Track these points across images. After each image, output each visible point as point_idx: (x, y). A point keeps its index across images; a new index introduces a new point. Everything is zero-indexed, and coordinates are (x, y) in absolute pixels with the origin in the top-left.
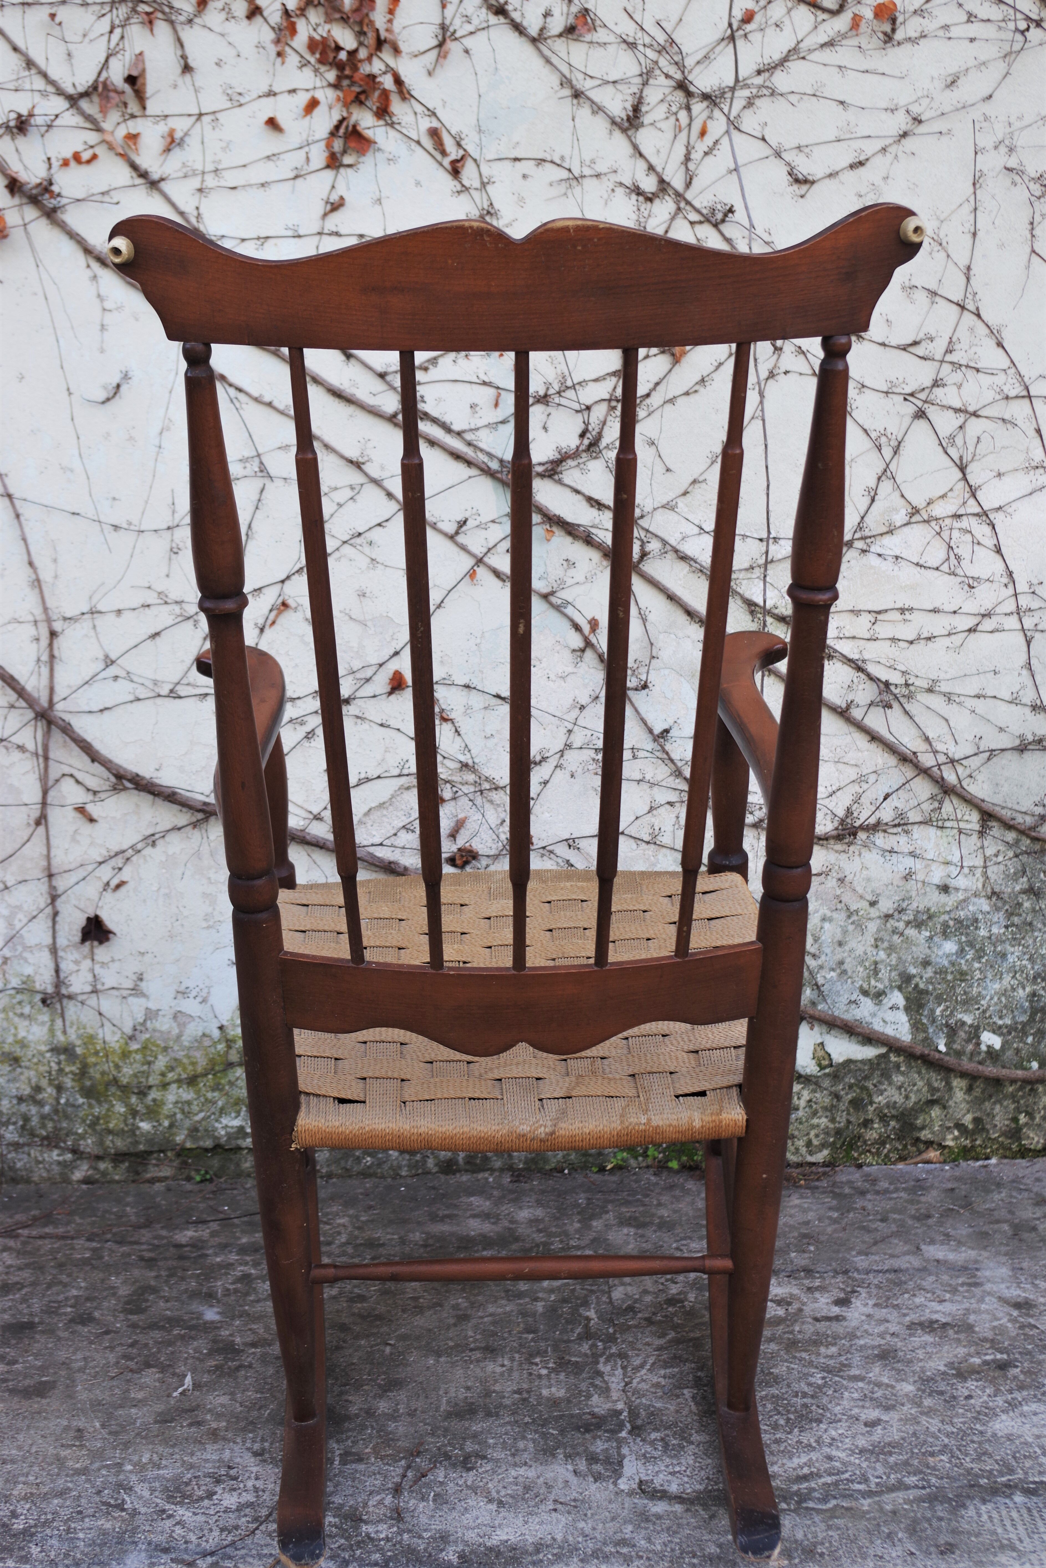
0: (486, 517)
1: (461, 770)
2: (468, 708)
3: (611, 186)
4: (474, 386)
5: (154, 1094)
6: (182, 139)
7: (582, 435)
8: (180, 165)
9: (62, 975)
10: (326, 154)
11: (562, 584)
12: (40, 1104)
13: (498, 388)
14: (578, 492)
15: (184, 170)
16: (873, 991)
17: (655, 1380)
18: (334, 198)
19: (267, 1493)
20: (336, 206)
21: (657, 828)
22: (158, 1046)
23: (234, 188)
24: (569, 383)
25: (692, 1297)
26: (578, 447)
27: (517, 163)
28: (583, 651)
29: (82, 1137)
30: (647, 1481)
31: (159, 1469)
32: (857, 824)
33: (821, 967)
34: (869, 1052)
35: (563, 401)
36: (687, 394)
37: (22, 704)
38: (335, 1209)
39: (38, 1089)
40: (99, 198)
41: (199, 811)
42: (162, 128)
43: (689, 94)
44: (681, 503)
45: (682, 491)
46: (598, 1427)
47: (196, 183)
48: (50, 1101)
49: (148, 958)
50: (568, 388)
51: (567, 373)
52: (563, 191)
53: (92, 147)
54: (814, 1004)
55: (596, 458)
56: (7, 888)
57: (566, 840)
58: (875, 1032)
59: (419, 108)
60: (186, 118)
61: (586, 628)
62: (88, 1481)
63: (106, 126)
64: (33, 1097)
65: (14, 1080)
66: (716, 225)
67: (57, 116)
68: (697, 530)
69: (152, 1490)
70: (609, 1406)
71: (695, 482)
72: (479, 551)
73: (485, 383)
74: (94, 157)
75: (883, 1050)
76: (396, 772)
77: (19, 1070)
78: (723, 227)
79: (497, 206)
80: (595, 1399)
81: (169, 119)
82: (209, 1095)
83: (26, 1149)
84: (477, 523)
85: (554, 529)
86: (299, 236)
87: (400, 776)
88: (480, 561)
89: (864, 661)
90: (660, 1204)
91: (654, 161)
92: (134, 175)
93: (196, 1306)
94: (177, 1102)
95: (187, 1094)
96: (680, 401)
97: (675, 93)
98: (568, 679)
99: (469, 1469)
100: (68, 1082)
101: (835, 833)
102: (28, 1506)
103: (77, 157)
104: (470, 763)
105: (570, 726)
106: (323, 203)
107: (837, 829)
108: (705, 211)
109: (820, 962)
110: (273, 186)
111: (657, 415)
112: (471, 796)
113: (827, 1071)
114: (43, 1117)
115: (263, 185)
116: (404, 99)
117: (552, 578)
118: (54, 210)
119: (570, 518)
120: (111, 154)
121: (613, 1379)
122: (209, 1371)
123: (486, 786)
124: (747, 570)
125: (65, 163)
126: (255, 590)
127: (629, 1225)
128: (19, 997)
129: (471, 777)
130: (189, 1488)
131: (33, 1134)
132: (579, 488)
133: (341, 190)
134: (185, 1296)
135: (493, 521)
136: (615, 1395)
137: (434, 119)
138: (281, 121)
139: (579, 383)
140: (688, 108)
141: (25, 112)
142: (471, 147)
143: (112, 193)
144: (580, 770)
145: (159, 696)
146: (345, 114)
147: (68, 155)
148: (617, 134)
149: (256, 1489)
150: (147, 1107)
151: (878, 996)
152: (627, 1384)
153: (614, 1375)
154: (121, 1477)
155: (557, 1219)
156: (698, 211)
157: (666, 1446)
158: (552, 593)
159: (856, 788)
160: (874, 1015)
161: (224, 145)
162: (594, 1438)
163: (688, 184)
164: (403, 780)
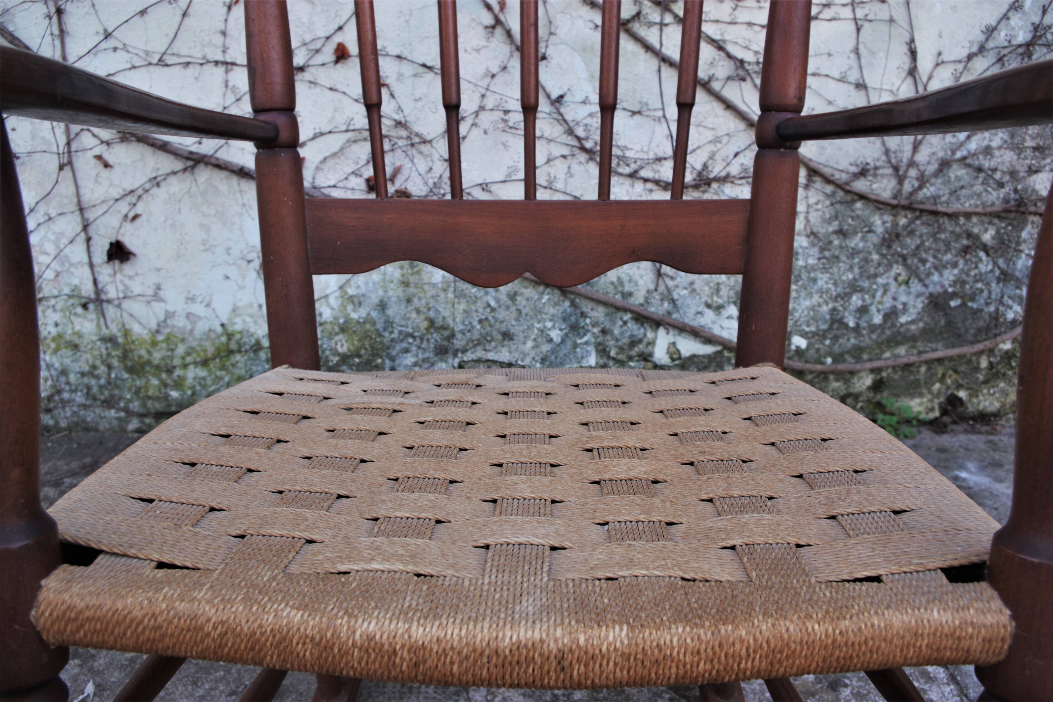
1: (396, 126)
2: (400, 76)
5: (178, 372)
9: (100, 286)
12: (98, 377)
16: (715, 305)
21: (552, 176)
22: (177, 338)
28: (493, 27)
29: (130, 401)
32: (712, 176)
33: (677, 286)
34: (709, 349)
39: (94, 367)
41: (188, 159)
48: (104, 376)
49: (163, 273)
54: (669, 313)
56: (50, 219)
57: (481, 185)
58: (715, 336)
64: (92, 372)
65: (77, 360)
75: (719, 348)
76: (344, 128)
77: (79, 354)
82: (219, 373)
83: (92, 409)
87: (347, 131)
89: (724, 41)
94: (195, 378)
95: (202, 372)
98: (482, 52)
100: (115, 362)
101: (693, 183)
104: (403, 120)
105: (483, 91)
107: (695, 180)
109: (676, 282)
112: (404, 149)
113: (677, 362)
114: (101, 387)
123: (417, 140)
128: (71, 301)
129: (404, 133)
131: (95, 399)
144: (491, 128)
145: (150, 64)
150: (174, 381)
151: (718, 309)
159: (712, 147)
160: (714, 322)
164: (349, 135)
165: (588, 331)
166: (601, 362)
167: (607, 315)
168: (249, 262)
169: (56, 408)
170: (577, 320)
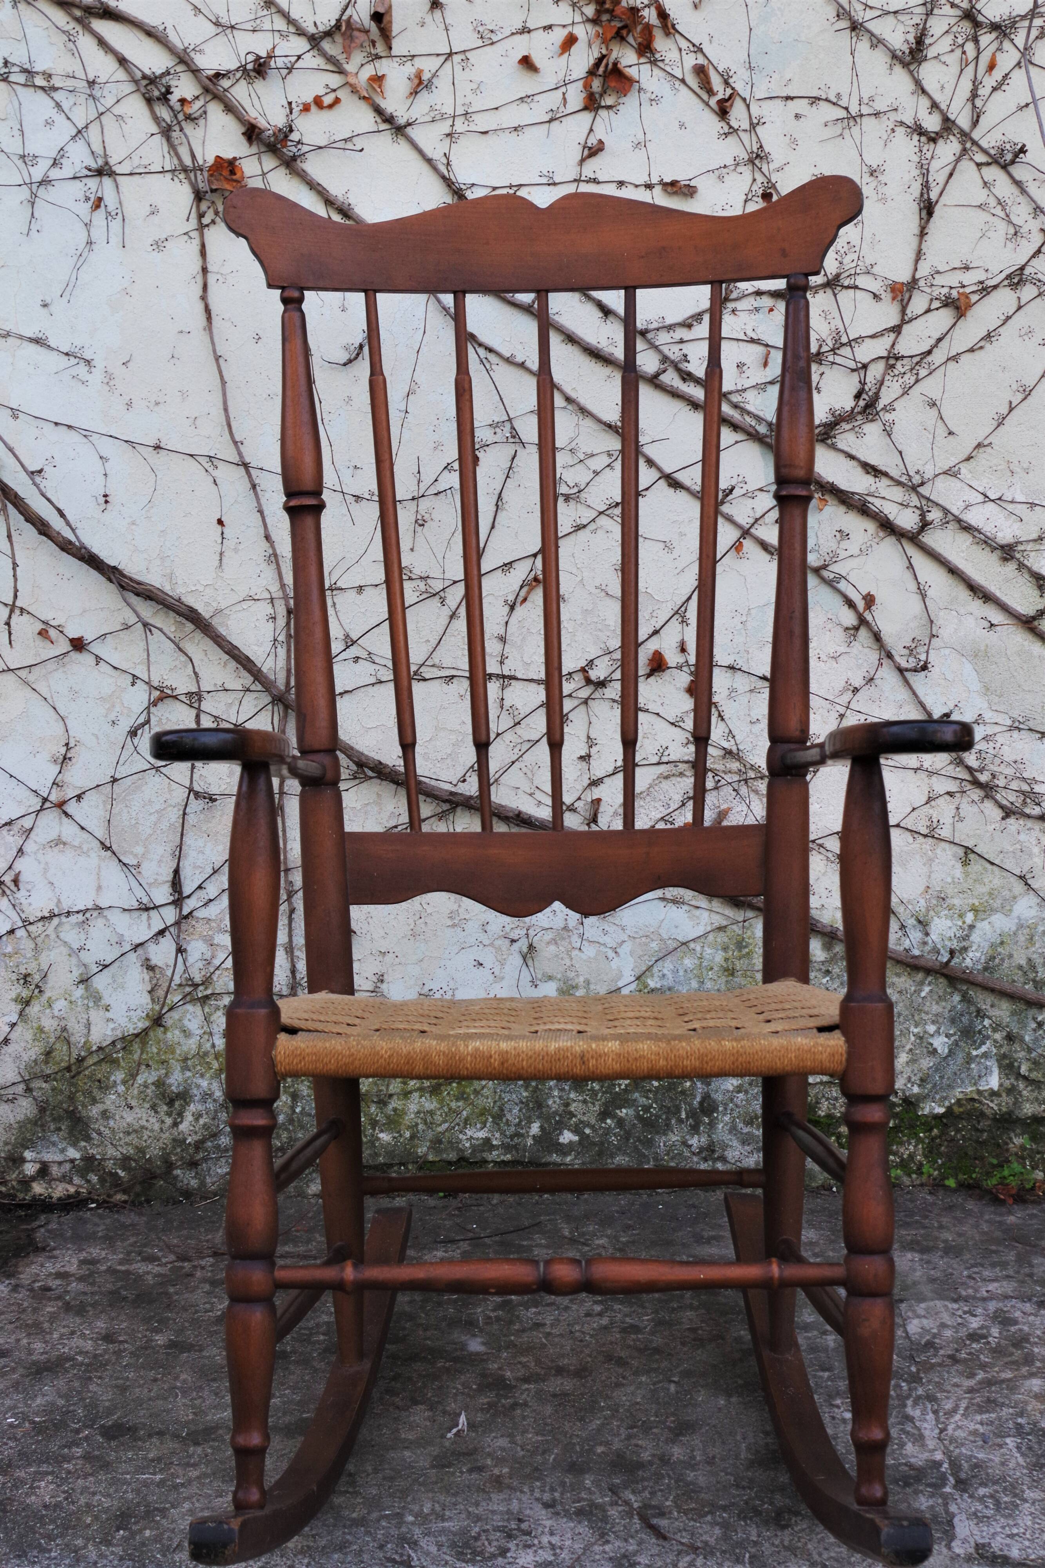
0: (752, 486)
1: (724, 757)
2: (732, 691)
3: (891, 126)
4: (741, 343)
5: (394, 1103)
6: (430, 81)
7: (858, 396)
8: (427, 109)
10: (584, 95)
11: (834, 558)
13: (767, 345)
14: (852, 457)
15: (432, 114)
17: (972, 1426)
18: (592, 141)
19: (566, 1551)
20: (594, 151)
21: (935, 820)
23: (486, 133)
24: (844, 340)
25: (995, 1331)
26: (853, 409)
27: (789, 102)
28: (856, 629)
30: (984, 1545)
31: (443, 1520)
35: (838, 359)
36: (971, 350)
37: (260, 687)
38: (591, 1228)
40: (341, 145)
41: (445, 801)
42: (409, 69)
43: (977, 25)
44: (964, 469)
45: (965, 456)
46: (918, 1480)
47: (445, 127)
48: (285, 1109)
49: (389, 958)
50: (843, 345)
51: (842, 330)
52: (839, 133)
53: (334, 90)
55: (872, 421)
59: (684, 44)
60: (434, 58)
61: (861, 605)
62: (368, 1533)
63: (350, 67)
66: (1004, 167)
67: (299, 57)
68: (981, 498)
69: (440, 1546)
70: (926, 1455)
71: (979, 446)
72: (744, 520)
73: (752, 341)
74: (337, 101)
76: (655, 759)
78: (1011, 169)
79: (767, 149)
80: (909, 1448)
81: (416, 59)
82: (453, 1105)
84: (743, 491)
85: (827, 497)
86: (555, 184)
87: (659, 763)
88: (746, 533)
90: (941, 1227)
91: (937, 97)
92: (379, 120)
93: (458, 1335)
94: (419, 1112)
95: (430, 1104)
96: (964, 357)
97: (961, 24)
98: (840, 659)
99: (784, 1527)
102: (306, 1561)
103: (318, 102)
104: (734, 749)
105: (842, 710)
106: (580, 148)
108: (992, 152)
110: (526, 129)
111: (940, 372)
112: (735, 785)
115: (516, 129)
116: (668, 34)
117: (824, 550)
118: (294, 158)
119: (843, 485)
120: (355, 98)
121: (926, 1425)
122: (482, 1410)
123: (752, 774)
124: (1035, 541)
125: (306, 108)
126: (505, 565)
127: (912, 1249)
129: (735, 765)
130: (479, 1543)
132: (854, 452)
133: (600, 133)
134: (444, 1324)
135: (761, 490)
136: (931, 1444)
137: (700, 56)
138: (537, 60)
139: (855, 340)
140: (976, 40)
141: (264, 54)
142: (739, 86)
143: (354, 139)
146: (604, 52)
147: (309, 99)
148: (898, 69)
149: (553, 1547)
150: (388, 1117)
152: (942, 1431)
153: (925, 1420)
154: (404, 1529)
155: (832, 1242)
156: (985, 151)
157: (998, 1503)
158: (825, 567)
161: (474, 86)
162: (916, 1492)
163: (975, 123)
164: (662, 769)
165: (988, 1037)
166: (1007, 1083)
167: (1013, 1013)
168: (513, 941)
170: (971, 1022)
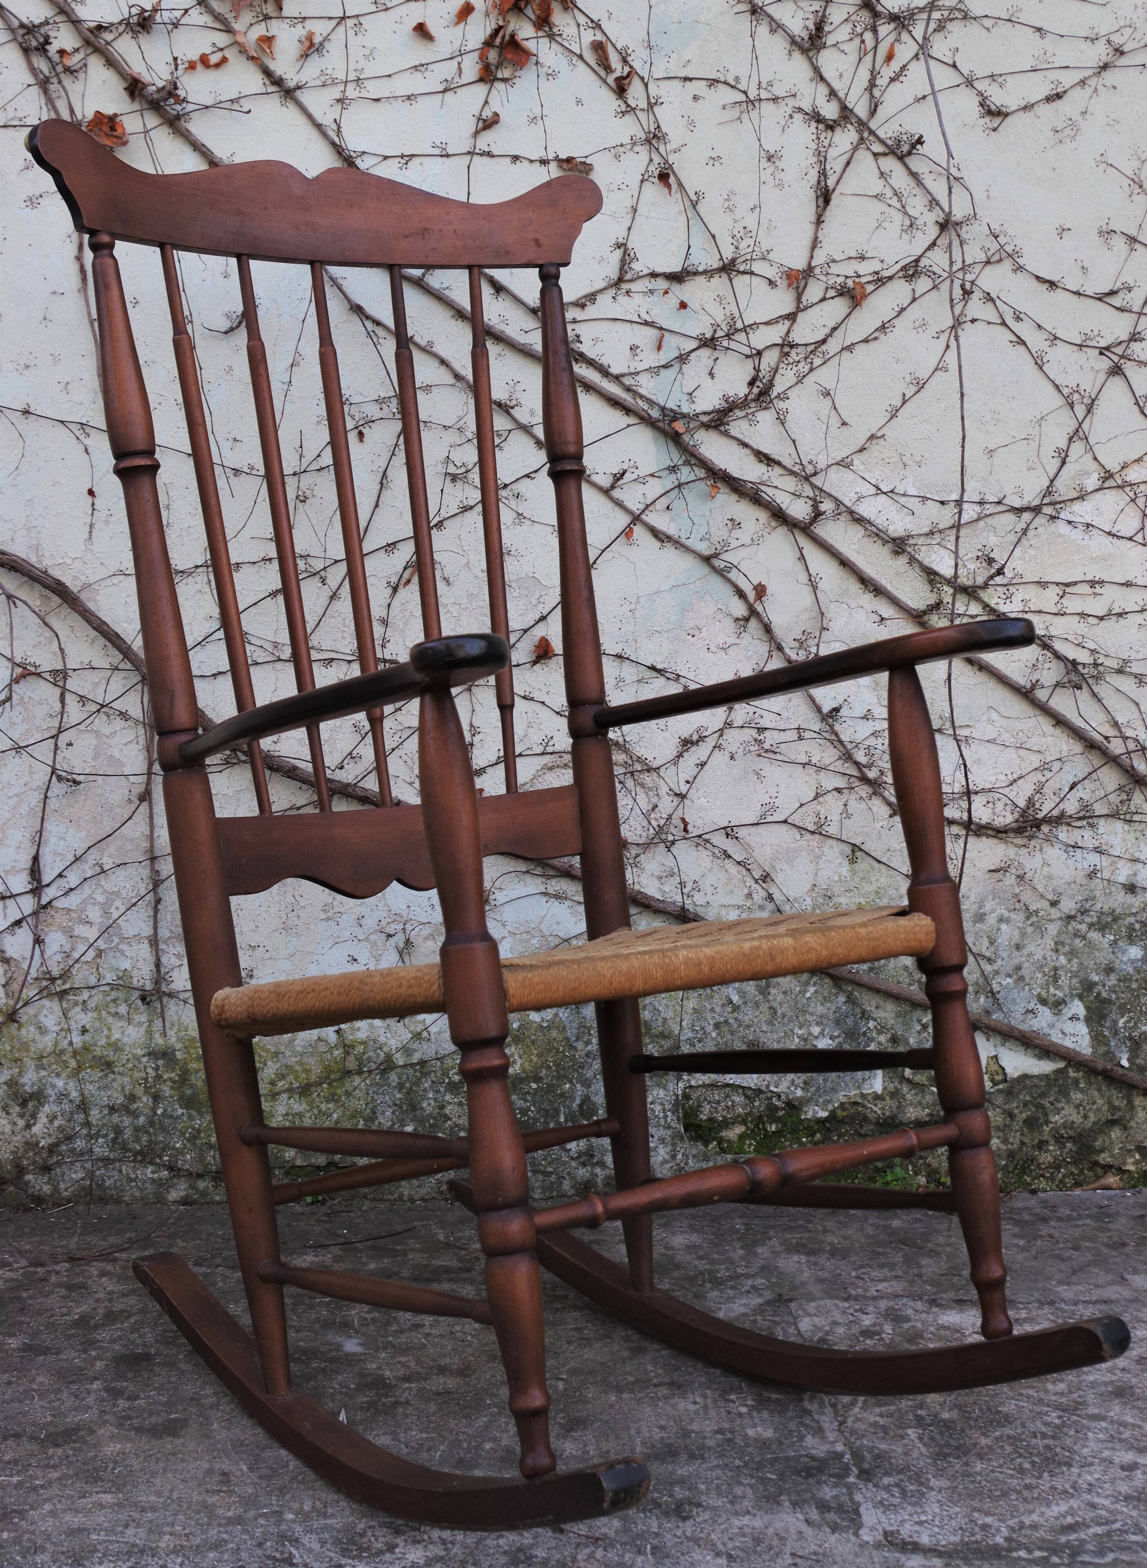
0: (643, 471)
2: (620, 680)
3: (789, 112)
4: (635, 326)
6: (321, 44)
7: (751, 383)
8: (318, 73)
9: (163, 970)
10: (479, 66)
11: (725, 546)
12: (135, 1114)
13: (661, 329)
14: (745, 445)
15: (323, 79)
16: (1052, 999)
17: (872, 1419)
18: (487, 113)
19: (458, 1546)
20: (488, 123)
21: (822, 817)
22: (268, 1051)
23: (377, 100)
24: (739, 325)
25: (888, 1328)
26: (746, 396)
27: (688, 83)
28: (747, 620)
29: (180, 1152)
30: (892, 1533)
31: (325, 1517)
32: (1040, 815)
33: (997, 973)
34: (1046, 1067)
35: (733, 345)
36: (866, 341)
37: (128, 666)
38: (467, 1233)
39: (132, 1098)
40: (227, 105)
42: (300, 31)
43: (876, 15)
44: (857, 461)
45: (858, 448)
46: (821, 1470)
47: (336, 92)
48: (145, 1111)
49: (259, 952)
50: (737, 330)
51: (737, 315)
52: (737, 115)
53: (221, 50)
54: (988, 1013)
55: (766, 408)
56: (103, 872)
57: (724, 828)
58: (1054, 1044)
59: (582, 20)
60: (326, 21)
61: (751, 596)
62: (245, 1531)
63: (237, 26)
64: (127, 1107)
65: (106, 1087)
66: (901, 158)
67: (186, 11)
68: (873, 490)
69: (323, 1543)
70: (826, 1447)
71: (872, 437)
72: (635, 506)
73: (646, 323)
74: (224, 60)
75: (1061, 1065)
76: (540, 749)
77: (111, 1076)
78: (908, 160)
79: (664, 129)
80: (809, 1440)
81: (307, 22)
82: (324, 1107)
83: (117, 1165)
84: (635, 476)
85: (719, 485)
86: (448, 156)
87: (543, 754)
88: (636, 519)
89: (1050, 637)
90: (825, 1231)
91: (836, 85)
92: (267, 82)
93: (334, 1337)
94: (287, 1114)
95: (298, 1105)
96: (858, 348)
97: (860, 13)
98: (730, 651)
99: (685, 1519)
100: (166, 1090)
101: (1014, 825)
102: (179, 1560)
103: (204, 60)
104: (621, 740)
106: (475, 120)
107: (1017, 821)
108: (889, 142)
109: (995, 967)
110: (419, 99)
111: (834, 362)
112: (621, 778)
113: (1001, 1087)
114: (137, 1129)
115: (409, 98)
116: (566, 9)
117: (715, 539)
118: (178, 117)
119: (735, 472)
120: (243, 58)
121: (824, 1418)
122: (361, 1408)
123: (638, 767)
124: (926, 535)
125: (192, 66)
126: (388, 545)
127: (798, 1252)
128: (114, 994)
129: (621, 757)
130: (365, 1540)
131: (125, 1148)
132: (747, 440)
133: (495, 105)
134: (317, 1326)
135: (652, 475)
136: (831, 1436)
137: (598, 32)
138: (433, 28)
139: (750, 326)
140: (874, 30)
141: (149, 7)
142: (637, 65)
143: (242, 101)
144: (740, 751)
145: (280, 660)
146: (501, 23)
147: (195, 57)
148: (797, 55)
149: (444, 1542)
151: (1057, 1005)
152: (841, 1424)
153: (824, 1414)
154: (284, 1527)
155: (717, 1245)
156: (882, 142)
157: (903, 1492)
158: (716, 556)
159: (1039, 777)
160: (1052, 1026)
161: (367, 52)
162: (819, 1483)
163: (873, 112)
164: (547, 759)
165: (872, 1040)
166: (891, 1087)
167: (898, 1015)
168: (389, 936)
169: (59, 1164)
170: (856, 1023)
